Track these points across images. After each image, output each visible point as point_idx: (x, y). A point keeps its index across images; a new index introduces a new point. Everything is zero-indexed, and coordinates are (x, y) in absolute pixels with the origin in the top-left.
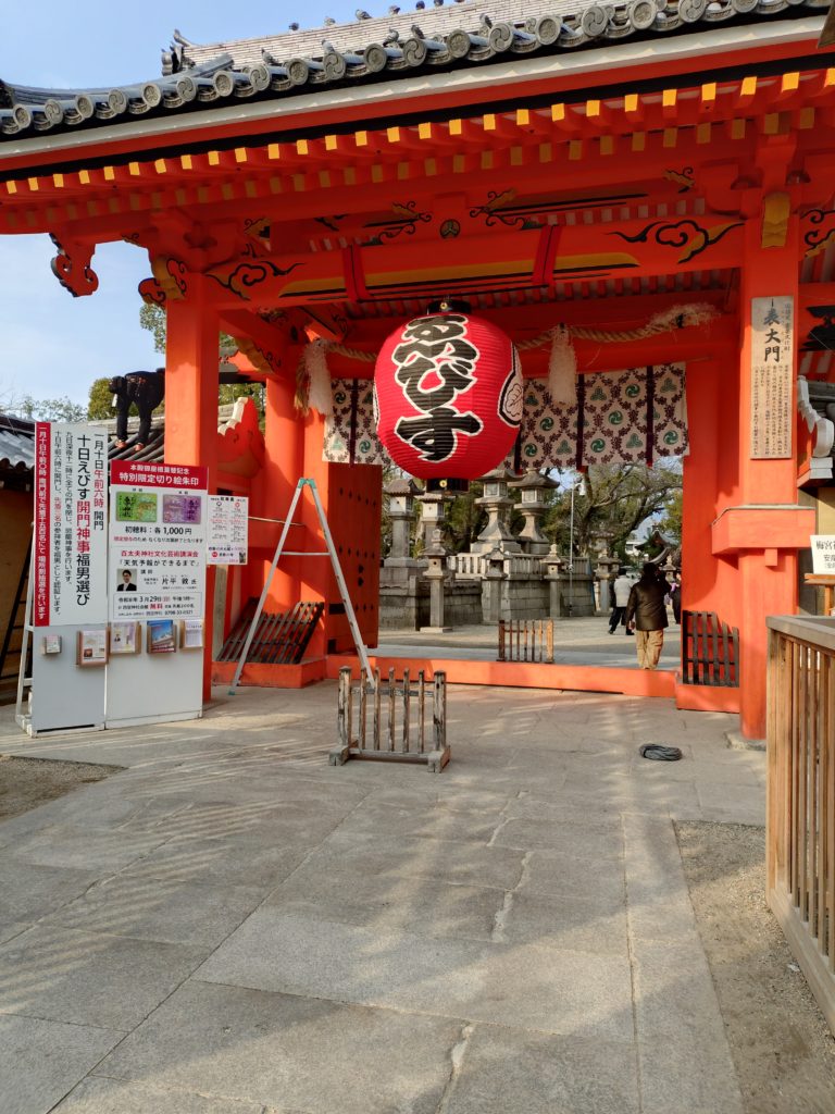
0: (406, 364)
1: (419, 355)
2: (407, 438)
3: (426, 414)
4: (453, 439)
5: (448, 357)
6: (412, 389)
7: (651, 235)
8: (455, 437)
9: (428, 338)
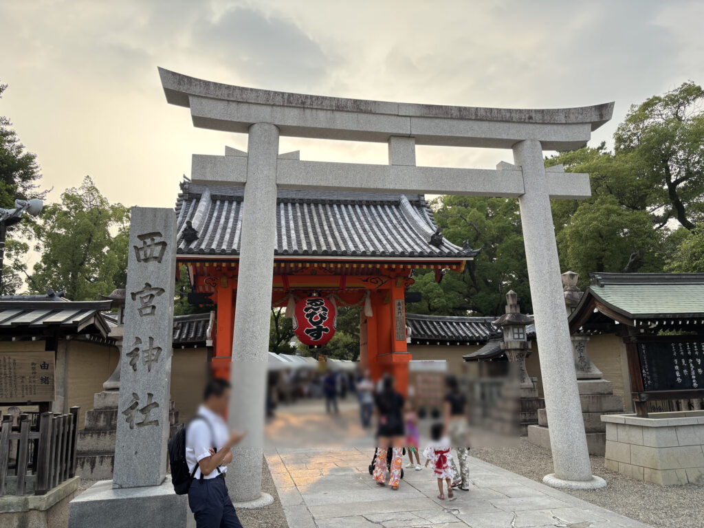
0: (308, 313)
1: (312, 310)
3: (315, 327)
5: (321, 311)
6: (311, 320)
7: (369, 280)
8: (322, 333)
9: (315, 306)
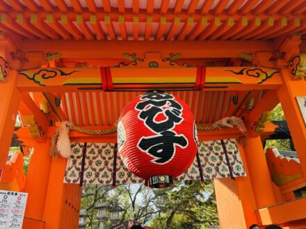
0: (145, 110)
1: (152, 105)
2: (145, 149)
3: (159, 135)
4: (173, 149)
5: (168, 107)
6: (150, 122)
8: (175, 148)
9: (156, 99)
